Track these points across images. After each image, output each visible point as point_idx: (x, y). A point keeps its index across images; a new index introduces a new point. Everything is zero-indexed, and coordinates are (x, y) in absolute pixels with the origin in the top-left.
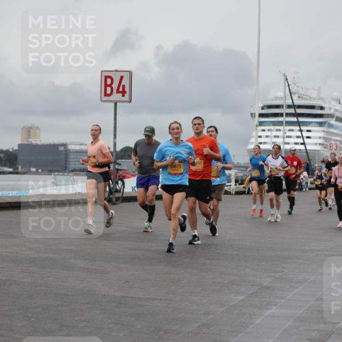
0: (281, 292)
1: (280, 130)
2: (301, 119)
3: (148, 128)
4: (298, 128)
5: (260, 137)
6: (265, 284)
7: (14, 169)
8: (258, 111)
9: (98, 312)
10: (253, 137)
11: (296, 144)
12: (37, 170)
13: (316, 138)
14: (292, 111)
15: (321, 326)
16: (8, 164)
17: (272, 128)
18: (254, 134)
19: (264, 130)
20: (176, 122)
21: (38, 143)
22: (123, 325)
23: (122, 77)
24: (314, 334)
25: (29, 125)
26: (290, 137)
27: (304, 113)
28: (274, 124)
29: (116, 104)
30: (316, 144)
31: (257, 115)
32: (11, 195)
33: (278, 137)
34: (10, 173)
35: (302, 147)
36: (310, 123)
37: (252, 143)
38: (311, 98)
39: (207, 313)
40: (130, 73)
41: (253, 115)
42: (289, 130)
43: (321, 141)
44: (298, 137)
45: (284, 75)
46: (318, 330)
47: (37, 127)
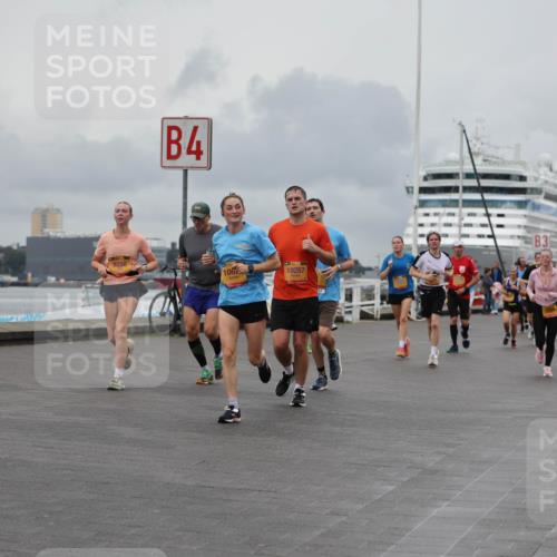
0: (456, 478)
1: (453, 215)
2: (488, 197)
3: (198, 205)
4: (483, 211)
5: (421, 225)
6: (431, 465)
7: (20, 278)
8: (417, 183)
9: (156, 511)
10: (409, 225)
11: (480, 236)
12: (58, 280)
13: (512, 226)
14: (473, 183)
15: (522, 533)
16: (10, 270)
17: (441, 210)
18: (411, 220)
19: (427, 215)
20: (233, 195)
21: (59, 235)
22: (198, 532)
23: (195, 129)
24: (510, 547)
25: (45, 207)
26: (470, 225)
27: (494, 187)
28: (444, 204)
29: (186, 172)
30: (512, 237)
31: (416, 190)
32: (14, 321)
33: (450, 225)
34: (13, 284)
35: (490, 242)
36: (503, 202)
37: (408, 235)
38: (504, 163)
39: (335, 513)
40: (210, 121)
41: (409, 190)
42: (470, 215)
43: (521, 232)
44: (483, 225)
45: (460, 124)
46: (516, 541)
47: (58, 210)
